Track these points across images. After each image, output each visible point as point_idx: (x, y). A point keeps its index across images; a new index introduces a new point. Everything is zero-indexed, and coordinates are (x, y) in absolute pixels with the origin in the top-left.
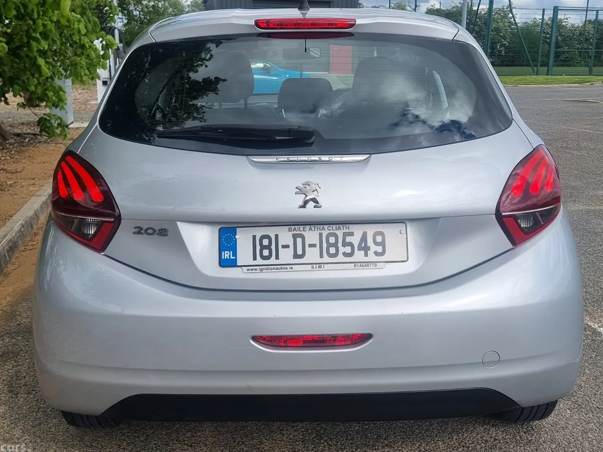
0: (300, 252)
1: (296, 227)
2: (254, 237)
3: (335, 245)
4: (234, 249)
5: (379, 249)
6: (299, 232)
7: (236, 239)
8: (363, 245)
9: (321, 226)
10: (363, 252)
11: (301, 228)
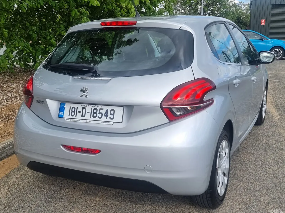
0: (83, 115)
1: (84, 105)
2: (70, 107)
3: (96, 113)
5: (112, 117)
6: (85, 107)
7: (65, 108)
8: (106, 114)
9: (93, 105)
11: (86, 105)
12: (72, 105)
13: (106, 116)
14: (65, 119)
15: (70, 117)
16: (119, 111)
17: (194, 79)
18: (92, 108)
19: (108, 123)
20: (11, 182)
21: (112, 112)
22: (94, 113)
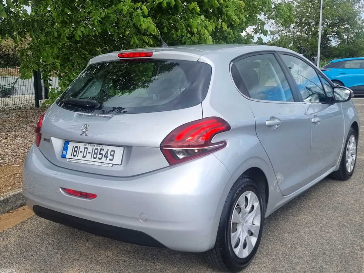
0: (85, 155)
1: (86, 144)
2: (73, 146)
3: (96, 154)
4: (66, 151)
5: (111, 158)
8: (106, 155)
9: (94, 145)
10: (105, 158)
11: (88, 144)
12: (75, 144)
13: (106, 157)
14: (68, 159)
15: (73, 157)
16: (119, 152)
17: (202, 118)
18: (93, 148)
19: (107, 165)
20: (24, 229)
21: (112, 153)
22: (95, 153)
